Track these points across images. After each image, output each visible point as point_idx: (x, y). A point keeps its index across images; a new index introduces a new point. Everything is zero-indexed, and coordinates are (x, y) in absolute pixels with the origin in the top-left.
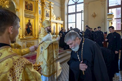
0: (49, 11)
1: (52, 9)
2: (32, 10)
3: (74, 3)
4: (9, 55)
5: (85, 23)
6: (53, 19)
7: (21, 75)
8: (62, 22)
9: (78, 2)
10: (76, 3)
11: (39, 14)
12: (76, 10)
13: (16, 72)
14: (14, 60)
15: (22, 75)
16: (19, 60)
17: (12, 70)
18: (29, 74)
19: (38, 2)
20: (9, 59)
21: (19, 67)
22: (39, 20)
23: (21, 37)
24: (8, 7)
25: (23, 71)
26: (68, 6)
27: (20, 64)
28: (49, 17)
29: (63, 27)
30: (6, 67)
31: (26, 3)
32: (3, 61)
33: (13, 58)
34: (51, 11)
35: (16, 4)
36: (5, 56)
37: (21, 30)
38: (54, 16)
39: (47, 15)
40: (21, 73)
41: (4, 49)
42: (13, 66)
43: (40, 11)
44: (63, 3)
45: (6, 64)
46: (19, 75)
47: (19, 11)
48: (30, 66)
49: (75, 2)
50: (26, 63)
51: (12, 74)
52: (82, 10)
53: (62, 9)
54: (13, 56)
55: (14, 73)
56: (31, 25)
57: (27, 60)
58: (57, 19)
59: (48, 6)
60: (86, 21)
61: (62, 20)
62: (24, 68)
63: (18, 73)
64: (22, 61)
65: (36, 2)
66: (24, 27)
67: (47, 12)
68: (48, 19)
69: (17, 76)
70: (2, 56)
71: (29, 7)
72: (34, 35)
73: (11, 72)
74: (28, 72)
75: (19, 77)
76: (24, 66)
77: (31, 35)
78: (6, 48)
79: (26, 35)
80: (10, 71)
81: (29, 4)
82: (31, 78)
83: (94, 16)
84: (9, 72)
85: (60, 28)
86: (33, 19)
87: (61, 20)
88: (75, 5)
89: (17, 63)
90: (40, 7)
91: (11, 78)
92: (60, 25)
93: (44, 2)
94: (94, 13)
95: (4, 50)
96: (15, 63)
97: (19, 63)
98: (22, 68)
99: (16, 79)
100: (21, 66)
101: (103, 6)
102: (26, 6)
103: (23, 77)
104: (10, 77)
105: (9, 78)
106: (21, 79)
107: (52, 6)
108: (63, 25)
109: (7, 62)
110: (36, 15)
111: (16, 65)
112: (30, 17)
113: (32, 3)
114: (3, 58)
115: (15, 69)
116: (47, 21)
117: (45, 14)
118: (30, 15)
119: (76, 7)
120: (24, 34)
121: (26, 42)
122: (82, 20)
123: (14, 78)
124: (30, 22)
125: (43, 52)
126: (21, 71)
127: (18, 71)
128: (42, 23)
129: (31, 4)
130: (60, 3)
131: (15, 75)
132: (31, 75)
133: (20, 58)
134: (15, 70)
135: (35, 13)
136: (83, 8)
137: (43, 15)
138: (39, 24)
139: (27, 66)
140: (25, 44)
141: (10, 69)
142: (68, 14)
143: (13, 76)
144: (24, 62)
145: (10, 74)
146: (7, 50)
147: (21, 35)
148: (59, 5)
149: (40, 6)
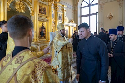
0: (62, 14)
1: (64, 12)
2: (45, 14)
3: (88, 5)
4: (30, 58)
5: (100, 26)
6: (66, 22)
7: (42, 78)
8: (75, 25)
9: (92, 4)
10: (90, 5)
11: (52, 18)
12: (90, 12)
13: (37, 75)
14: (35, 62)
15: (44, 77)
16: (39, 63)
17: (34, 72)
18: (49, 77)
19: (51, 5)
20: (31, 62)
21: (40, 70)
22: (52, 23)
23: (35, 40)
24: (23, 12)
25: (44, 73)
26: (81, 8)
27: (40, 67)
28: (61, 20)
29: (76, 30)
30: (29, 70)
31: (40, 7)
32: (25, 64)
33: (34, 61)
34: (63, 14)
35: (31, 8)
36: (27, 59)
37: (35, 34)
38: (67, 19)
39: (60, 18)
40: (42, 75)
41: (25, 52)
42: (35, 69)
43: (53, 15)
44: (76, 6)
45: (28, 67)
46: (41, 78)
47: (34, 15)
48: (50, 69)
49: (89, 3)
50: (46, 66)
51: (34, 77)
52: (96, 12)
53: (75, 12)
54: (34, 59)
55: (36, 76)
56: (44, 28)
57: (47, 64)
58: (69, 22)
59: (61, 9)
60: (101, 23)
61: (75, 23)
62: (45, 71)
63: (39, 76)
64: (42, 64)
65: (49, 5)
66: (38, 30)
67: (60, 15)
68: (61, 22)
69: (39, 78)
70: (24, 59)
71: (43, 11)
72: (47, 38)
73: (33, 75)
74: (48, 75)
75: (40, 80)
76: (44, 69)
77: (45, 38)
78: (27, 52)
79: (40, 38)
80: (32, 73)
81: (43, 8)
82: (51, 81)
83: (111, 18)
84: (31, 75)
85: (72, 31)
86: (47, 22)
87: (73, 23)
88: (89, 7)
89: (38, 66)
90: (53, 11)
91: (33, 81)
92: (73, 28)
93: (57, 5)
94: (111, 14)
95: (25, 54)
96: (36, 66)
97: (40, 65)
98: (43, 71)
99: (38, 82)
100: (42, 69)
101: (120, 7)
102: (40, 10)
103: (44, 79)
104: (33, 79)
105: (31, 80)
106: (43, 81)
107: (65, 9)
108: (76, 28)
109: (29, 64)
110: (49, 19)
111: (38, 67)
112: (44, 21)
113: (46, 6)
114: (25, 61)
115: (36, 71)
116: (60, 24)
117: (58, 17)
118: (43, 19)
119: (90, 9)
120: (38, 38)
121: (39, 45)
122: (96, 23)
123: (36, 80)
124: (44, 25)
125: (58, 56)
126: (42, 74)
127: (39, 74)
128: (55, 26)
129: (45, 8)
130: (73, 6)
131: (37, 78)
132: (51, 78)
133: (40, 61)
134: (37, 73)
135: (48, 17)
136: (98, 9)
137: (55, 19)
138: (53, 28)
139: (47, 69)
140: (39, 47)
141: (32, 71)
142: (82, 16)
143: (35, 79)
144: (44, 65)
145: (32, 76)
146: (28, 53)
147: (35, 38)
148: (71, 7)
149: (53, 9)
